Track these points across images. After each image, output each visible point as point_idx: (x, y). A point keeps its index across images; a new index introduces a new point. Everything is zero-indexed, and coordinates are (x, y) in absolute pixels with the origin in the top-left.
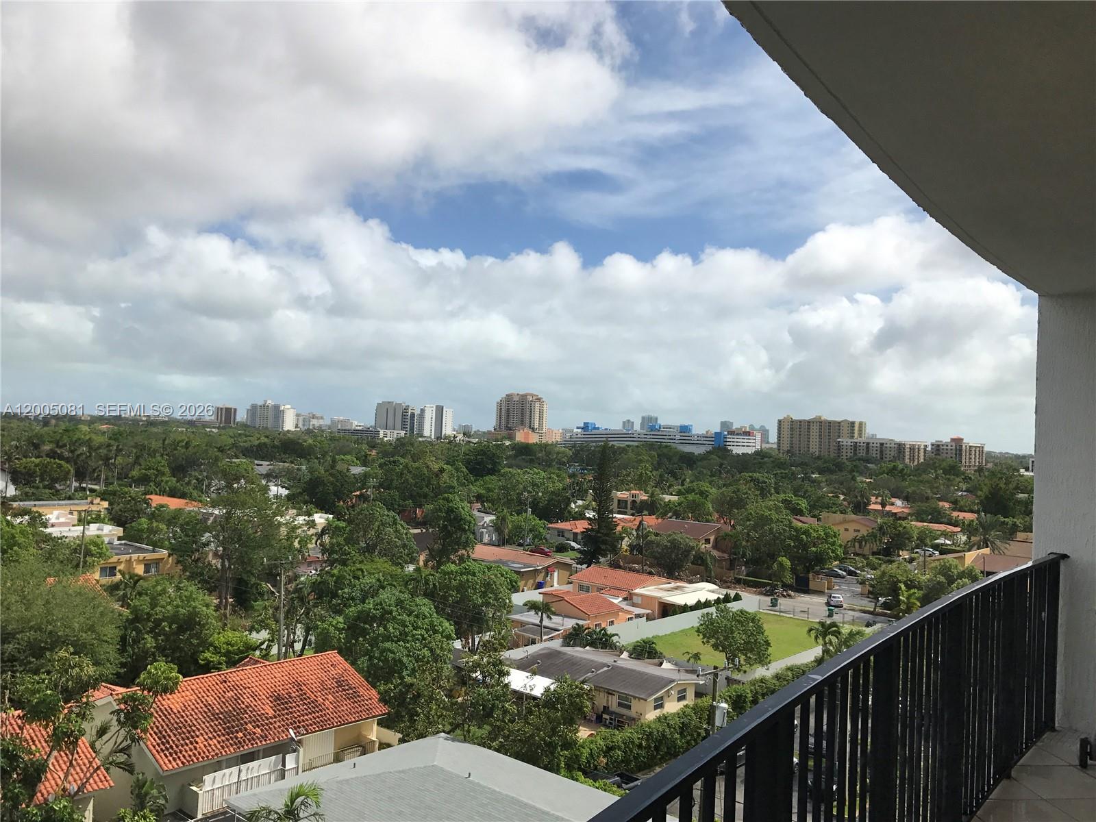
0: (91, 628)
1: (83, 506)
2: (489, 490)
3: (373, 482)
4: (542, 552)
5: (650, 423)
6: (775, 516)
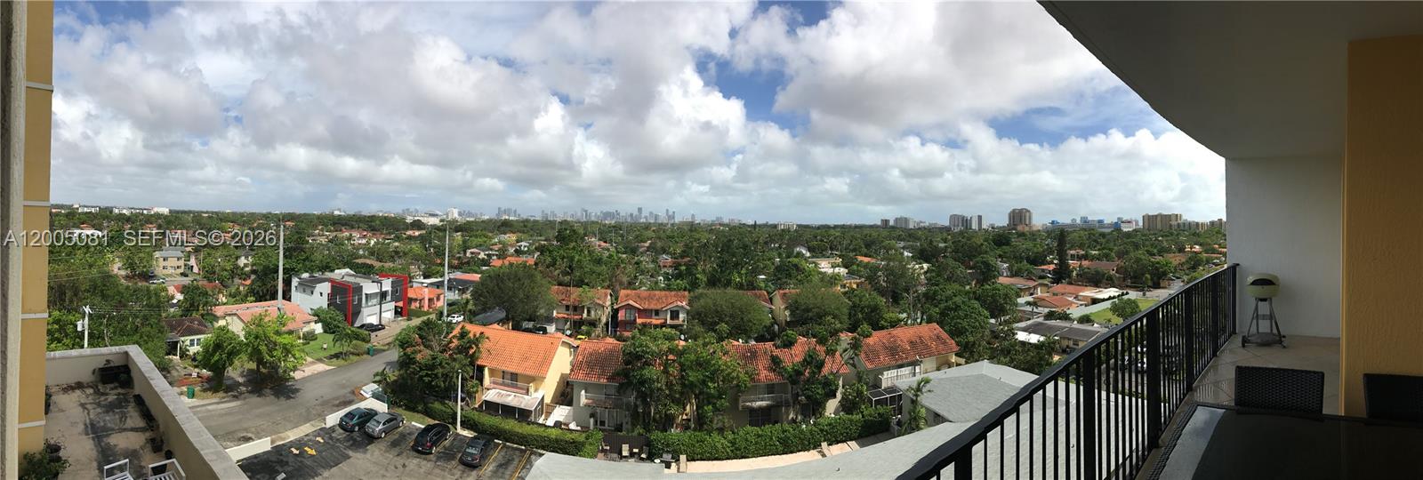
0: (838, 309)
1: (833, 260)
2: (1005, 253)
4: (1032, 279)
5: (1085, 220)
6: (1143, 257)
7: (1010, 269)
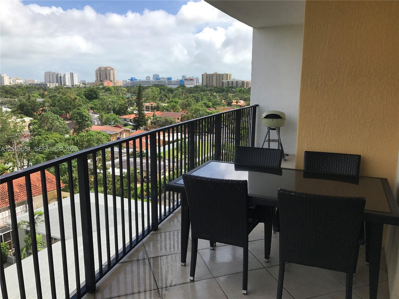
2: (95, 105)
3: (47, 104)
4: (118, 127)
5: (156, 77)
6: (201, 109)
7: (101, 119)
